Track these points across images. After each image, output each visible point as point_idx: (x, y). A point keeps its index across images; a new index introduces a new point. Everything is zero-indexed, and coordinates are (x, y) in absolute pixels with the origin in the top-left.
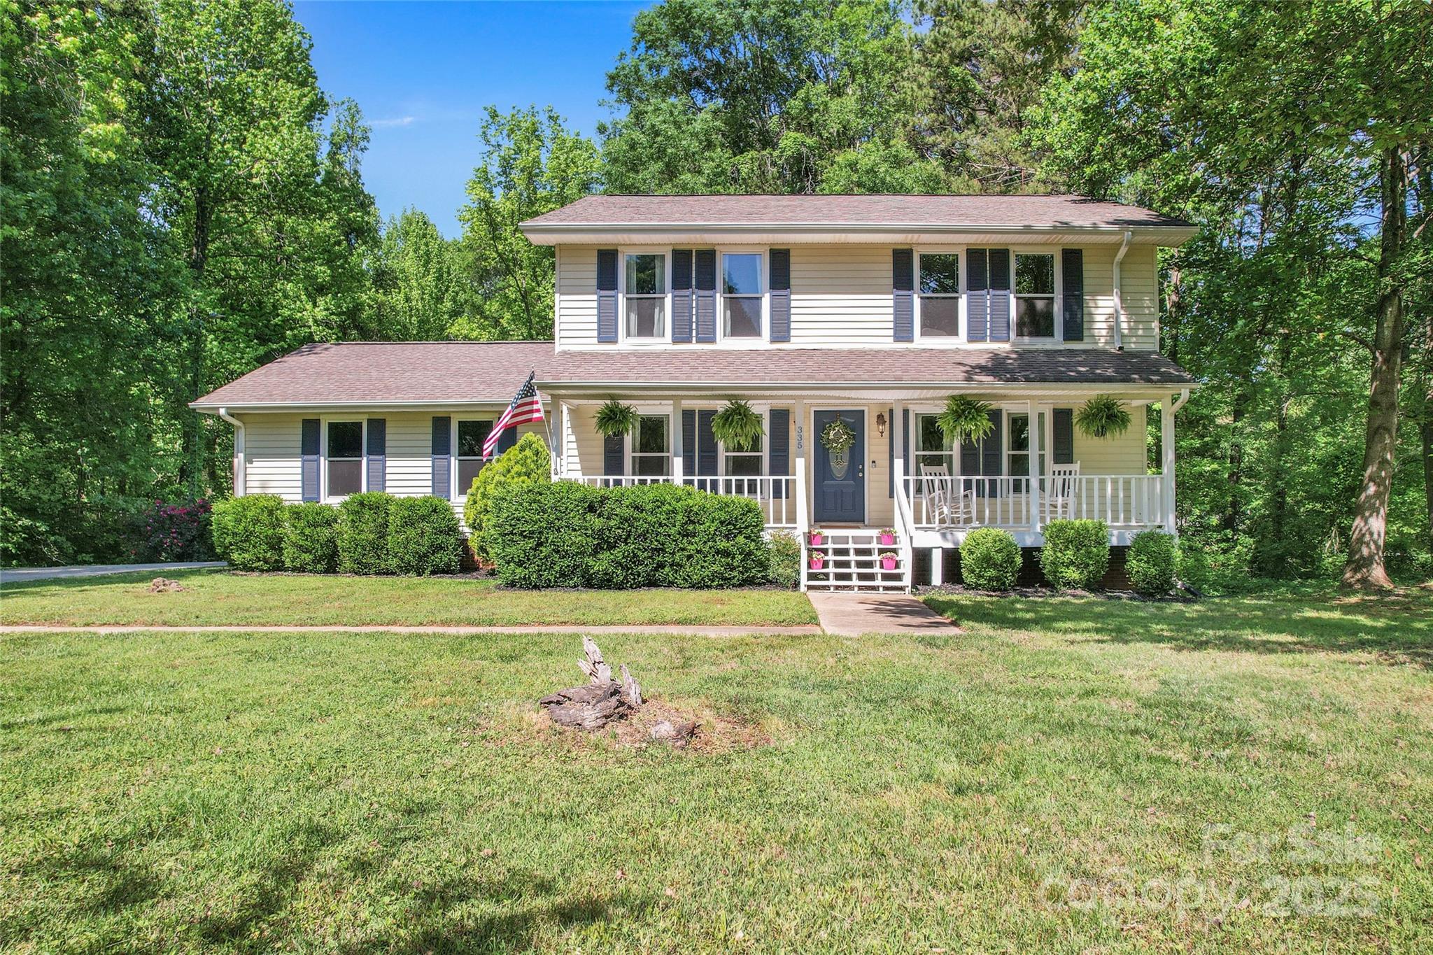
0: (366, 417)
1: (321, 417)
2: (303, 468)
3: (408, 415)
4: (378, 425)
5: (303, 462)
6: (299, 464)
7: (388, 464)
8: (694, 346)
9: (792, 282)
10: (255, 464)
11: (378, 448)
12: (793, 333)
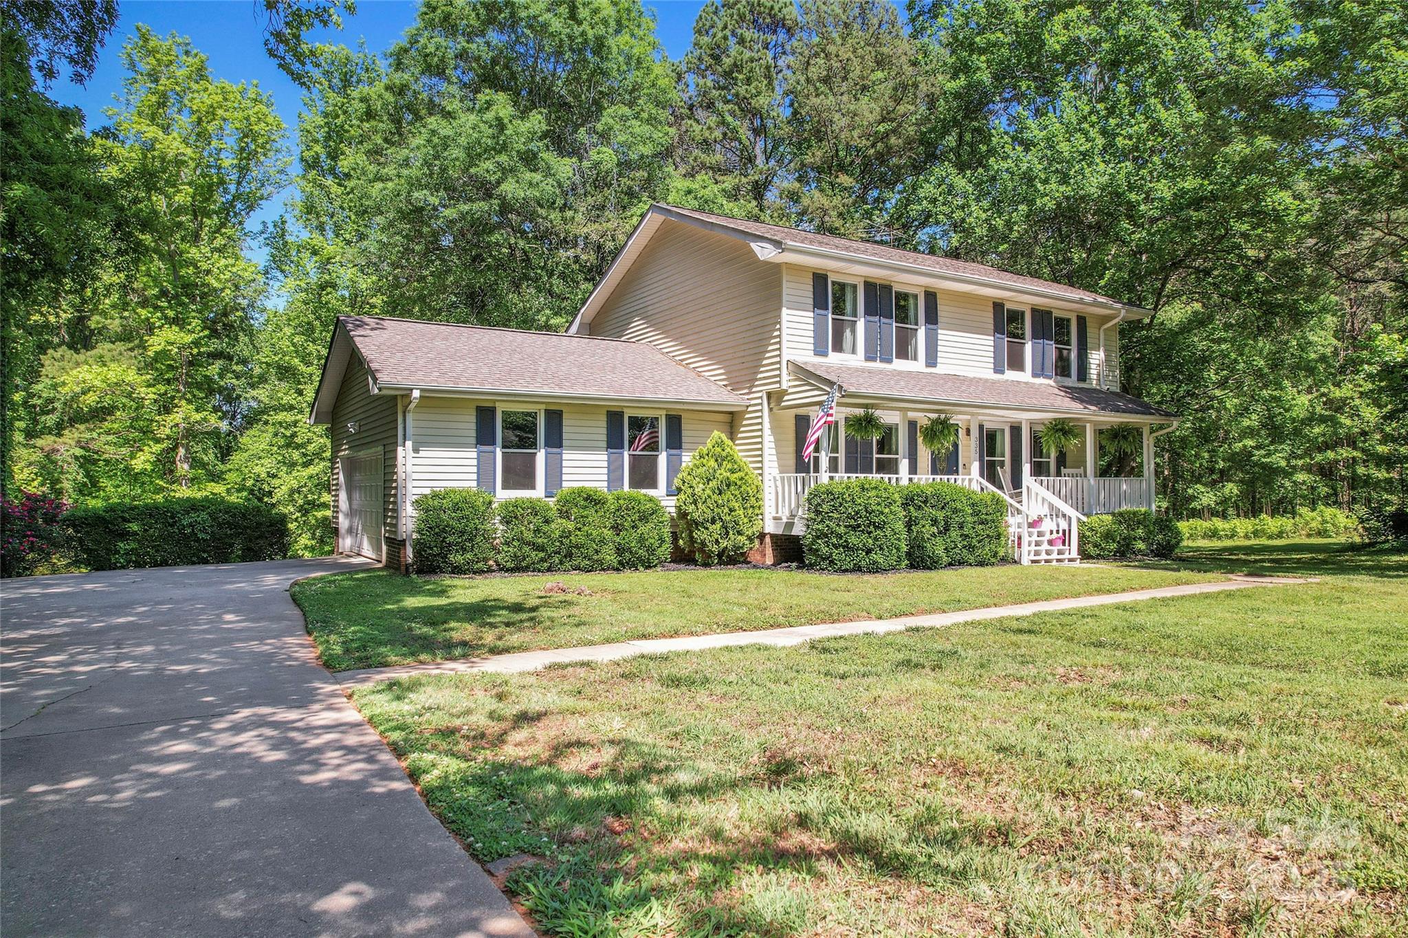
0: (543, 407)
1: (497, 404)
2: (478, 459)
3: (585, 407)
4: (555, 417)
5: (479, 453)
6: (475, 455)
7: (564, 457)
8: (878, 365)
9: (940, 319)
10: (422, 454)
11: (555, 440)
12: (939, 360)
